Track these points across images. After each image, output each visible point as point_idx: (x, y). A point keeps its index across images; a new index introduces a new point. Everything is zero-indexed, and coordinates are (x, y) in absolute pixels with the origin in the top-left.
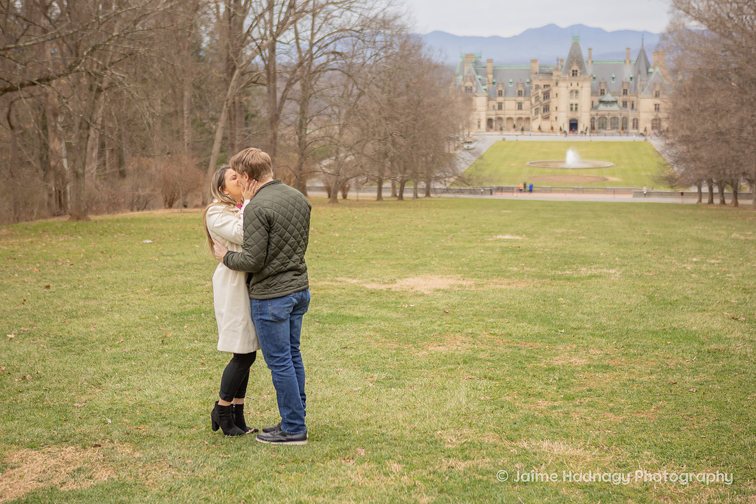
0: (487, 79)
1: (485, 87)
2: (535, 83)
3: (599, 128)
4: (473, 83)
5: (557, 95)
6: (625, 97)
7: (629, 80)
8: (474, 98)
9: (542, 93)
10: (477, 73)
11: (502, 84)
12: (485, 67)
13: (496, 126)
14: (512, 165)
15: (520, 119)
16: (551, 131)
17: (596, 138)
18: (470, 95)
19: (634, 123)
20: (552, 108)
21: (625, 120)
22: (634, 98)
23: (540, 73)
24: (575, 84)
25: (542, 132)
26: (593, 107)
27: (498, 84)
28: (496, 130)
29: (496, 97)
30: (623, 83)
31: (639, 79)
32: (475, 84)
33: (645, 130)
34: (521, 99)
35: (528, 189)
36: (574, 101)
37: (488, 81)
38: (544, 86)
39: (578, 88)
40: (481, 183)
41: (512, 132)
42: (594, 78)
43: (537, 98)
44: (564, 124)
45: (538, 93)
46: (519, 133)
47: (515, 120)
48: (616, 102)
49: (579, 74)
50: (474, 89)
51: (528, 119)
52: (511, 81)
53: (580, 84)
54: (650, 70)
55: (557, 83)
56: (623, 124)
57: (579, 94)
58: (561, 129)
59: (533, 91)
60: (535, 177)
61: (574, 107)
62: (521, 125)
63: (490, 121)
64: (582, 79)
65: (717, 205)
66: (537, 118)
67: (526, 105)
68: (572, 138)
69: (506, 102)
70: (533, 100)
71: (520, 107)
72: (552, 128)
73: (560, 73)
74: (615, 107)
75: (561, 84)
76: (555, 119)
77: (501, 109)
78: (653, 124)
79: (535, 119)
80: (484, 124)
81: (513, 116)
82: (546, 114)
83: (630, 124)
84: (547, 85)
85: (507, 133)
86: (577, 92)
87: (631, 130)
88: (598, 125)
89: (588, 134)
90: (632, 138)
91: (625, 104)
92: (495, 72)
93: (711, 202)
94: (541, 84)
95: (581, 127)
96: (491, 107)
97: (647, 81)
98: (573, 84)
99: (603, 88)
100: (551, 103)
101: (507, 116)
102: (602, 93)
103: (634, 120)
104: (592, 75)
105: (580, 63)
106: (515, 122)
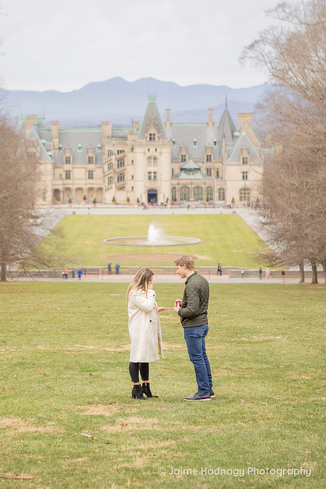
1: (50, 153)
2: (107, 148)
3: (181, 199)
5: (132, 161)
6: (209, 164)
7: (212, 144)
8: (38, 165)
9: (116, 159)
10: (41, 138)
11: (70, 149)
12: (50, 130)
13: (63, 198)
14: (87, 242)
15: (91, 189)
16: (127, 202)
17: (178, 211)
18: (33, 161)
19: (220, 193)
20: (128, 176)
21: (210, 191)
22: (218, 165)
23: (112, 137)
25: (116, 204)
26: (174, 176)
27: (65, 149)
28: (64, 203)
29: (63, 164)
30: (206, 148)
31: (224, 144)
32: (39, 149)
33: (233, 201)
34: (91, 167)
35: (114, 270)
36: (152, 169)
37: (54, 146)
38: (118, 151)
39: (157, 154)
40: (62, 265)
41: (83, 204)
42: (174, 142)
43: (110, 166)
44: (141, 195)
45: (111, 160)
46: (91, 205)
47: (85, 191)
48: (199, 169)
49: (157, 138)
50: (38, 155)
51: (100, 189)
52: (80, 146)
53: (158, 150)
54: (236, 134)
55: (132, 149)
56: (208, 194)
57: (157, 161)
58: (138, 201)
59: (105, 158)
60: (115, 256)
61: (152, 175)
62: (93, 196)
63: (56, 192)
64: (161, 143)
65: (322, 285)
66: (111, 188)
67: (98, 173)
68: (152, 211)
69: (74, 170)
70: (106, 167)
71: (91, 175)
72: (128, 200)
73: (136, 137)
74: (198, 176)
75: (137, 150)
76: (131, 189)
77: (70, 178)
78: (241, 193)
79: (108, 189)
80: (49, 195)
81: (83, 186)
82: (121, 183)
83: (216, 195)
84: (121, 151)
85: (77, 206)
86: (155, 158)
87: (216, 201)
88: (180, 196)
89: (169, 206)
90: (218, 211)
91: (209, 172)
92: (61, 136)
93: (315, 282)
94: (115, 150)
95: (161, 199)
96: (58, 176)
97: (233, 146)
98: (151, 149)
99: (183, 153)
100: (126, 171)
101: (76, 186)
102: (184, 159)
103: (220, 189)
104: (171, 140)
105: (158, 126)
106: (85, 193)
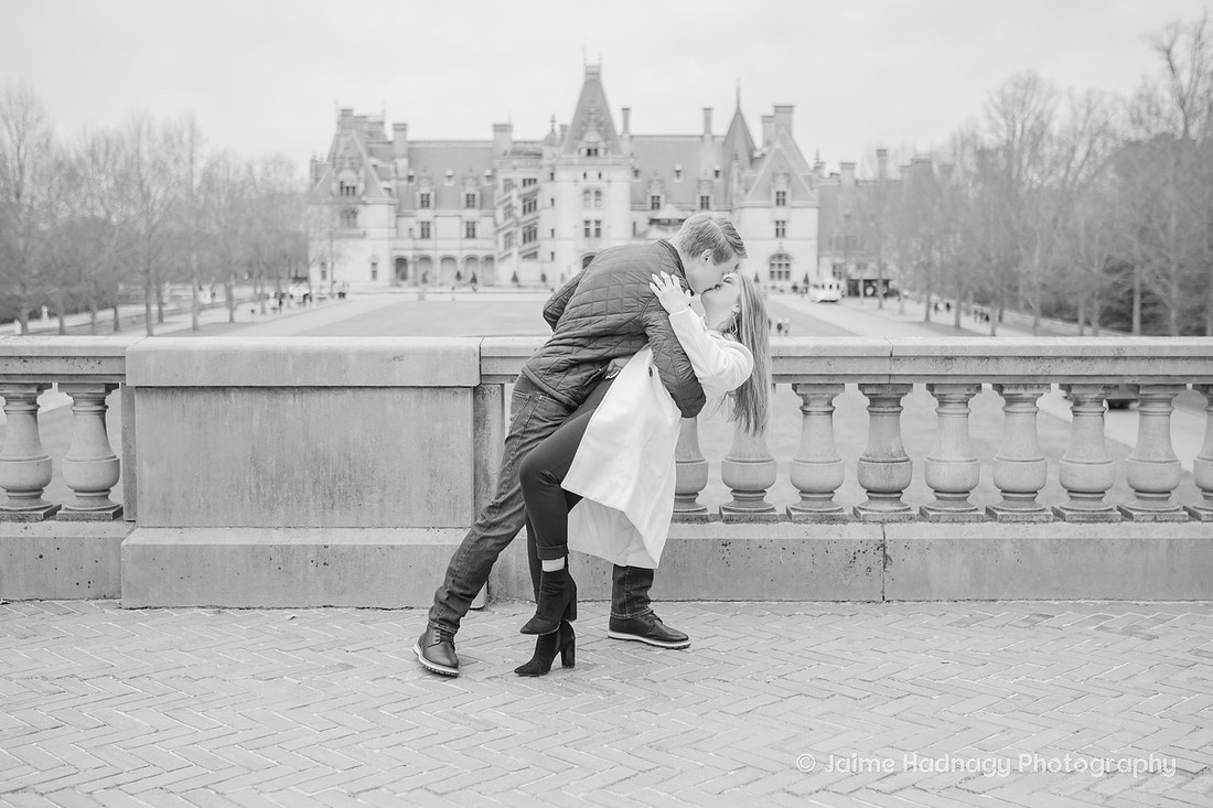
0: (392, 167)
1: (386, 184)
2: (501, 176)
4: (357, 173)
5: (553, 200)
7: (711, 175)
8: (360, 207)
9: (520, 196)
10: (371, 153)
11: (429, 178)
12: (391, 143)
13: (415, 276)
15: (471, 259)
16: (541, 284)
18: (351, 199)
20: (543, 230)
23: (512, 153)
24: (592, 174)
25: (519, 286)
26: (636, 233)
27: (420, 178)
28: (415, 285)
29: (415, 209)
30: (700, 182)
31: (735, 172)
32: (362, 173)
34: (471, 214)
36: (593, 215)
37: (396, 171)
38: (524, 180)
39: (601, 184)
42: (636, 172)
43: (509, 211)
44: (569, 267)
45: (510, 198)
47: (459, 262)
49: (601, 152)
50: (361, 187)
51: (490, 259)
52: (449, 173)
53: (604, 176)
54: (758, 154)
55: (552, 174)
57: (603, 197)
59: (499, 194)
61: (593, 227)
63: (401, 263)
64: (610, 161)
66: (509, 255)
67: (485, 226)
69: (438, 220)
70: (500, 214)
71: (471, 232)
72: (544, 278)
73: (558, 151)
75: (561, 175)
76: (550, 257)
77: (428, 236)
78: (772, 265)
79: (503, 258)
80: (385, 268)
81: (455, 253)
82: (529, 245)
84: (530, 181)
85: (439, 290)
86: (598, 193)
92: (411, 155)
94: (518, 177)
96: (404, 232)
98: (589, 175)
99: (655, 193)
100: (539, 221)
101: (442, 253)
102: (656, 205)
105: (605, 127)
106: (460, 267)
